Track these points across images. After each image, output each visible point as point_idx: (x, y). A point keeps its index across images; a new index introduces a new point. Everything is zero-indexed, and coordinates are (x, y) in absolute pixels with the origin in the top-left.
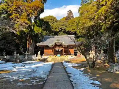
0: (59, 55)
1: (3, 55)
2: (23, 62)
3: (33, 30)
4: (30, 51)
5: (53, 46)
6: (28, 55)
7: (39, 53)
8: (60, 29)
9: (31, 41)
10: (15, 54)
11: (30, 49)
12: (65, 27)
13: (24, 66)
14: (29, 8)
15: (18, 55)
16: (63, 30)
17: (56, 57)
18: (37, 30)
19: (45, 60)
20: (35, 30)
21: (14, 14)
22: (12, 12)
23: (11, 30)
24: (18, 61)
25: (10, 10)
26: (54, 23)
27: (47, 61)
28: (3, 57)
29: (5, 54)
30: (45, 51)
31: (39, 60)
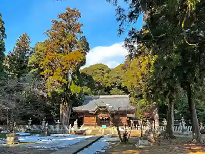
0: (104, 126)
1: (28, 125)
2: (52, 135)
3: (70, 89)
4: (64, 118)
5: (95, 113)
6: (61, 124)
7: (76, 122)
8: (113, 83)
9: (66, 104)
10: (43, 124)
11: (64, 115)
12: (121, 81)
13: (51, 139)
14: (65, 62)
15: (47, 124)
16: (117, 85)
17: (101, 128)
18: (75, 89)
19: (82, 133)
20: (72, 89)
21: (46, 70)
22: (44, 68)
23: (41, 92)
24: (46, 133)
25: (42, 64)
26: (104, 74)
27: (85, 135)
28: (27, 127)
29: (30, 123)
30: (85, 118)
31: (75, 132)
